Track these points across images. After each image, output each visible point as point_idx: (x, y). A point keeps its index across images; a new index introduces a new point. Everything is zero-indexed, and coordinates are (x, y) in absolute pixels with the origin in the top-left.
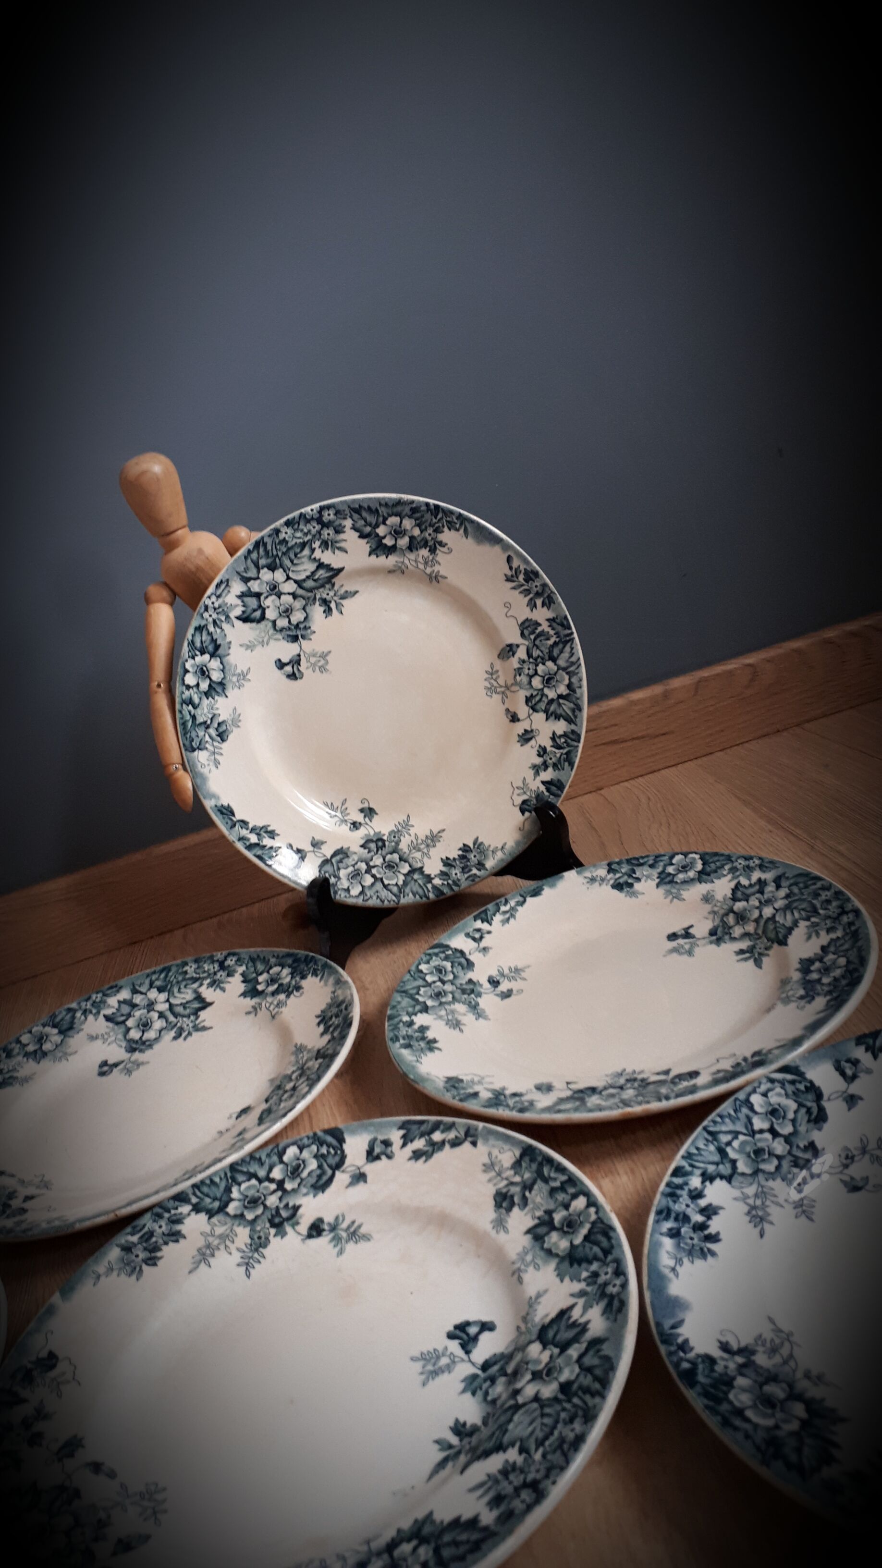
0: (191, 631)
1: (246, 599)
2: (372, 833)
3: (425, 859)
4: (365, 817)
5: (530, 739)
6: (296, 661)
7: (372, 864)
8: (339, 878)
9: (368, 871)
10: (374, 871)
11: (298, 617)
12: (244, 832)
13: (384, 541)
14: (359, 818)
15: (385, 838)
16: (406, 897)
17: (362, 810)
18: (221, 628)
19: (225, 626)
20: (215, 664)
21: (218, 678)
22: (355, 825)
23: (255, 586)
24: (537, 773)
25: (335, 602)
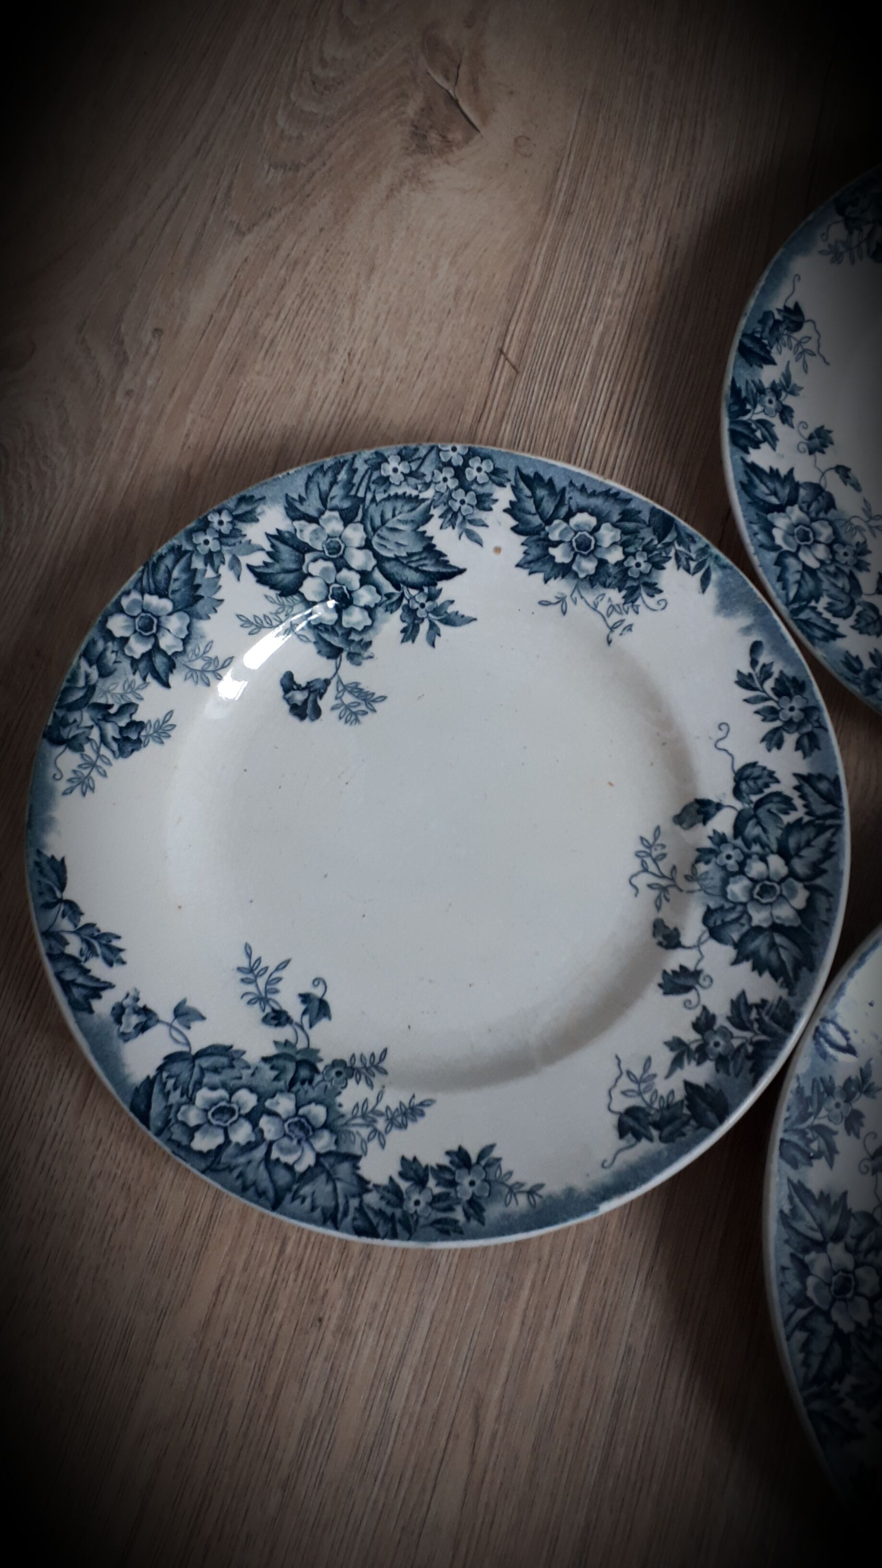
0: (163, 550)
1: (282, 547)
2: (302, 1045)
3: (373, 1145)
4: (304, 1013)
5: (687, 989)
6: (316, 689)
7: (268, 1103)
8: (191, 1101)
9: (253, 1117)
10: (265, 1122)
11: (355, 618)
12: (65, 924)
13: (552, 551)
14: (294, 1009)
15: (321, 1067)
16: (297, 1202)
17: (305, 998)
18: (217, 571)
19: (224, 570)
20: (175, 623)
21: (169, 647)
22: (278, 1018)
23: (306, 533)
24: (677, 1063)
25: (430, 621)
